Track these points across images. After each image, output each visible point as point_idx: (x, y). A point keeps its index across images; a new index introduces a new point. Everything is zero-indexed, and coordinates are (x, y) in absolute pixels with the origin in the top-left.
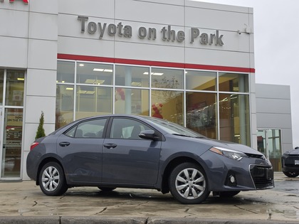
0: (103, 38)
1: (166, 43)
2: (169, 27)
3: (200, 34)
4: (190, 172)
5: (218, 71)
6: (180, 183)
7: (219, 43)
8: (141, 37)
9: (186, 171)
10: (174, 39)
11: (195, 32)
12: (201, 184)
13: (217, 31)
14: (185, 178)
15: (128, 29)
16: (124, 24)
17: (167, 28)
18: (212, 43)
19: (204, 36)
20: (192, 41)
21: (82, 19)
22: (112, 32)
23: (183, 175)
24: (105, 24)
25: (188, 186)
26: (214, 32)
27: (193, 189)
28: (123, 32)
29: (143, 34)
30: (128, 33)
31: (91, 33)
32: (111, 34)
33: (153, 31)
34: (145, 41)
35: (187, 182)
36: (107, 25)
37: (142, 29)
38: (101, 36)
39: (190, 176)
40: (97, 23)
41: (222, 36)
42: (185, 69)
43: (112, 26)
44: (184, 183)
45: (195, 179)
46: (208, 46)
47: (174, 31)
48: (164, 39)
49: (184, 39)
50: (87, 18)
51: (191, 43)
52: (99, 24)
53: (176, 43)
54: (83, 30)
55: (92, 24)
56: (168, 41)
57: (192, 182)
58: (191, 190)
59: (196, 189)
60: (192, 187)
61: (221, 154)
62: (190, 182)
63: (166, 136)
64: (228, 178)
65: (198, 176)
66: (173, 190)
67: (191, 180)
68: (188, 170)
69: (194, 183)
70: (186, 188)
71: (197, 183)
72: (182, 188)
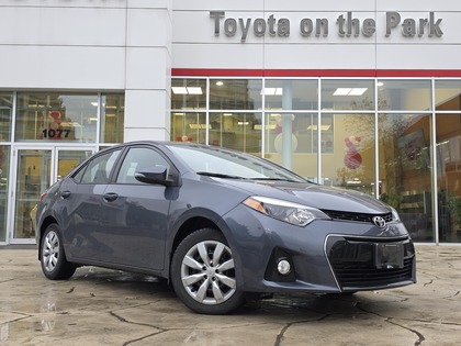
0: (247, 40)
1: (346, 40)
2: (350, 14)
3: (402, 22)
4: (211, 249)
5: (433, 79)
7: (436, 32)
8: (305, 34)
10: (357, 32)
11: (392, 18)
12: (230, 273)
13: (432, 14)
14: (201, 261)
15: (284, 23)
16: (278, 17)
17: (345, 17)
18: (422, 32)
19: (409, 23)
20: (388, 33)
21: (216, 15)
22: (260, 30)
23: (196, 256)
24: (249, 20)
25: (205, 277)
26: (426, 16)
27: (215, 284)
28: (275, 29)
29: (306, 29)
30: (283, 29)
31: (229, 35)
32: (259, 34)
33: (322, 23)
34: (312, 39)
35: (204, 268)
36: (252, 22)
37: (306, 22)
38: (244, 38)
39: (211, 257)
40: (237, 21)
41: (440, 20)
42: (376, 79)
43: (259, 22)
44: (197, 271)
45: (221, 262)
46: (416, 40)
47: (357, 21)
48: (341, 34)
49: (374, 30)
50: (223, 13)
51: (387, 36)
52: (241, 20)
53: (361, 39)
54: (217, 32)
55: (231, 22)
56: (348, 36)
57: (214, 268)
58: (210, 286)
59: (220, 283)
60: (213, 279)
61: (264, 211)
62: (209, 268)
63: (183, 176)
64: (273, 264)
65: (225, 257)
66: (175, 284)
67: (212, 265)
68: (206, 245)
69: (217, 271)
70: (201, 281)
71: (224, 273)
72: (193, 281)
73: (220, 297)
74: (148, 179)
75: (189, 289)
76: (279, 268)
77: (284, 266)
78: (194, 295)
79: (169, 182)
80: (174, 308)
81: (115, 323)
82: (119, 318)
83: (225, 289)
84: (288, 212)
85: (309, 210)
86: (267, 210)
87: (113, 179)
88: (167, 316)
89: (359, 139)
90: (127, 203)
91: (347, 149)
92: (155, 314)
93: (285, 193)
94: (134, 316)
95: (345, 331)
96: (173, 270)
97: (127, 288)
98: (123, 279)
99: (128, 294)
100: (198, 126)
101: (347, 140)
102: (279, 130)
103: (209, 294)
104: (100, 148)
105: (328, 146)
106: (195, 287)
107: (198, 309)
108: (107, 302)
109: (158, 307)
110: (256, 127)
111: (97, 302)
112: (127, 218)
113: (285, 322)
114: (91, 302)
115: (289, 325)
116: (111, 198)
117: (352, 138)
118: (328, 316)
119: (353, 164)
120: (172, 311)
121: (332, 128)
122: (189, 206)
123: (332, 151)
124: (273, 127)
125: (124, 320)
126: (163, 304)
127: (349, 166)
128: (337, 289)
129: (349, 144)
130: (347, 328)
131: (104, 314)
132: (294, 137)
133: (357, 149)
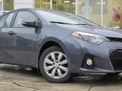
4: (57, 55)
6: (48, 65)
9: (52, 54)
12: (66, 65)
14: (52, 61)
23: (50, 58)
25: (54, 67)
27: (59, 70)
35: (54, 64)
39: (57, 59)
44: (51, 65)
45: (61, 61)
57: (58, 64)
58: (56, 71)
59: (61, 70)
60: (58, 68)
61: (81, 38)
62: (56, 63)
63: (43, 23)
64: (85, 61)
65: (63, 58)
66: (41, 70)
67: (57, 62)
68: (54, 53)
69: (60, 65)
70: (52, 69)
71: (63, 65)
72: (49, 69)
73: (61, 76)
74: (28, 25)
75: (47, 73)
76: (87, 63)
77: (89, 62)
78: (49, 75)
79: (37, 26)
80: (41, 80)
81: (16, 86)
82: (17, 84)
83: (63, 72)
84: (91, 38)
85: (100, 37)
86: (82, 38)
87: (12, 26)
88: (38, 84)
89: (119, 8)
90: (17, 36)
91: (113, 13)
92: (32, 83)
93: (90, 30)
94: (24, 84)
95: (116, 89)
96: (40, 64)
97: (19, 73)
98: (17, 69)
99: (20, 75)
100: (46, 3)
101: (114, 9)
102: (83, 4)
103: (56, 74)
104: (4, 13)
105: (105, 11)
106: (50, 71)
107: (52, 81)
108: (11, 78)
109: (34, 80)
110: (73, 3)
111: (7, 78)
112: (17, 43)
113: (90, 86)
114: (4, 79)
115: (92, 87)
116: (11, 34)
117: (116, 8)
118: (108, 83)
119: (116, 19)
120: (40, 82)
121: (107, 3)
122: (46, 36)
123: (107, 14)
124: (80, 3)
125: (20, 85)
126: (36, 79)
127: (115, 20)
128: (113, 71)
129: (115, 10)
130: (117, 88)
131: (11, 83)
132: (91, 7)
133: (118, 12)
